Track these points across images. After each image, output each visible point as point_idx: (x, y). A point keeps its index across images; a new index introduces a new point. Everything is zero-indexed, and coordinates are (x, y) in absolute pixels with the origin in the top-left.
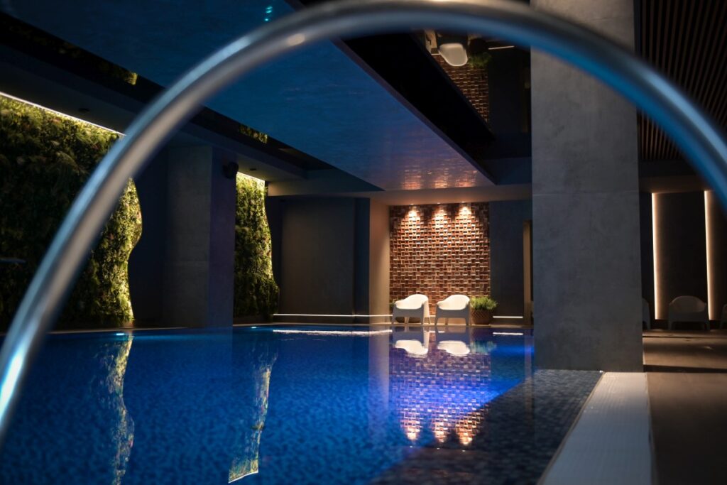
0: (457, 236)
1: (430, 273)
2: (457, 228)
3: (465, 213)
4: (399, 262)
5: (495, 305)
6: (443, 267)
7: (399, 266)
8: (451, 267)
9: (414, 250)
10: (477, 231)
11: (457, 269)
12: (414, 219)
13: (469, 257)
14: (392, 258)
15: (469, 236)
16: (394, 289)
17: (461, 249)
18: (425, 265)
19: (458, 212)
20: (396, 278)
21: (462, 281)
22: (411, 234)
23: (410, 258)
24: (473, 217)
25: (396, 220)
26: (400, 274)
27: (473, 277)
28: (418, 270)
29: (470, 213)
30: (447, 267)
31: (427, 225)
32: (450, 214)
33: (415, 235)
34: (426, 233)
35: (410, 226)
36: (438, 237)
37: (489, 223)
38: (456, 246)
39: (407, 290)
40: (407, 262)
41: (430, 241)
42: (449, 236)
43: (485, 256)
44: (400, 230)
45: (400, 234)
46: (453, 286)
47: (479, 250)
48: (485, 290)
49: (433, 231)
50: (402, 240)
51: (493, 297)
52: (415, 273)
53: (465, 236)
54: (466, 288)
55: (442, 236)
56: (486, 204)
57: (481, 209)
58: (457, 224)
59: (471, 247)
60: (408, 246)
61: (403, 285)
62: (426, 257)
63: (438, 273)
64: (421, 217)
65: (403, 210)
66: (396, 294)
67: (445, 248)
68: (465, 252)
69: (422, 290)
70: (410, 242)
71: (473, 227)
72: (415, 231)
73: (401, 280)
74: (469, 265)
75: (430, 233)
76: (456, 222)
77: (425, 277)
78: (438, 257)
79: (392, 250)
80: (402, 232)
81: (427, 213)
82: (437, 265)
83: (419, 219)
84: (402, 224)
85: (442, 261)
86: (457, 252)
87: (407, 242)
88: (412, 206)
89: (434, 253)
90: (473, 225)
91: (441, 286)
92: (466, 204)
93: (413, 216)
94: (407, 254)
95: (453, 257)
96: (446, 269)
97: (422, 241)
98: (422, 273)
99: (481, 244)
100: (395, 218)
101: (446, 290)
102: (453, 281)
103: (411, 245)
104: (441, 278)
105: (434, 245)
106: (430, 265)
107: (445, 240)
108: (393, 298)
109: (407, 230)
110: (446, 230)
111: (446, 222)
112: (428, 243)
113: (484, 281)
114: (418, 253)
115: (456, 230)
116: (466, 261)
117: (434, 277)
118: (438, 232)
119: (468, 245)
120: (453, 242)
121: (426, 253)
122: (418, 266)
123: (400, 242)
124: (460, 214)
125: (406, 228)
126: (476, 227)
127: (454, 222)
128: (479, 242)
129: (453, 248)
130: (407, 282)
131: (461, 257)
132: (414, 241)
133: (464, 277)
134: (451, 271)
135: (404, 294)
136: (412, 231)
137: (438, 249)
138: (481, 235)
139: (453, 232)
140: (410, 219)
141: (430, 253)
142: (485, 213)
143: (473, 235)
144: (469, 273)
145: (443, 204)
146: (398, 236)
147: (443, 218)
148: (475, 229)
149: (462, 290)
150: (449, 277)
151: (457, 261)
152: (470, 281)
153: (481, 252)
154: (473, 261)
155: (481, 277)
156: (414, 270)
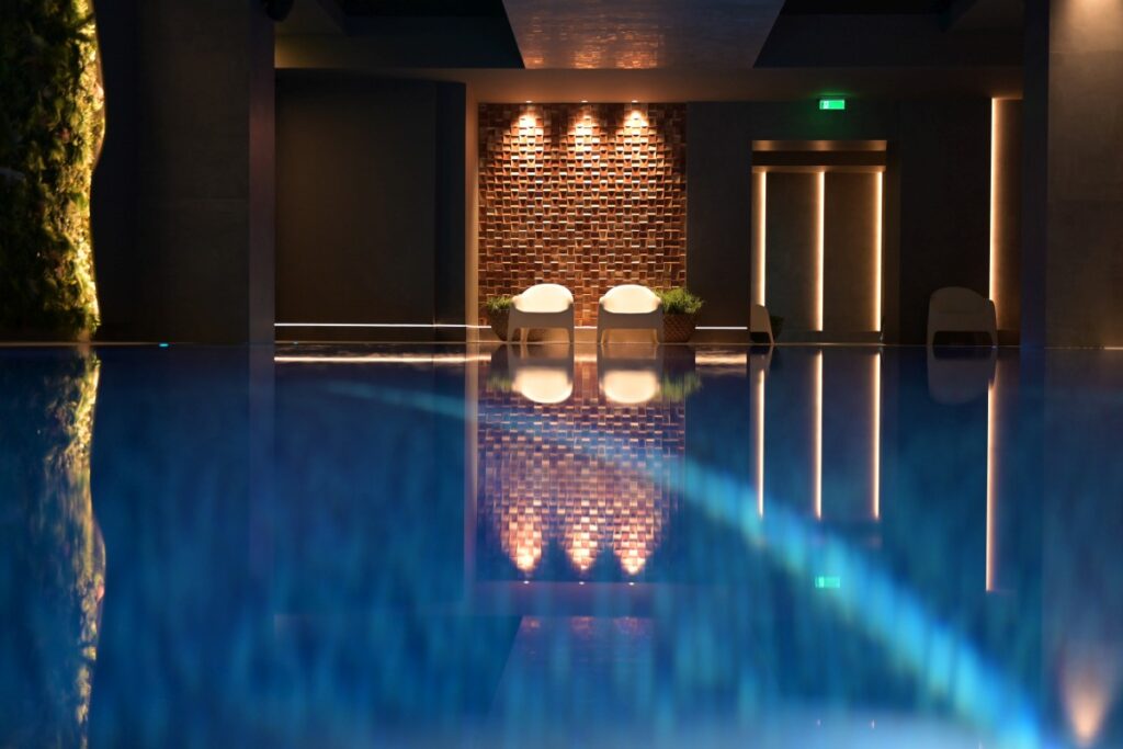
0: (620, 168)
1: (563, 243)
2: (620, 152)
3: (636, 124)
4: (500, 218)
5: (699, 304)
6: (591, 231)
7: (499, 227)
8: (607, 231)
9: (531, 194)
10: (659, 161)
11: (619, 234)
12: (529, 132)
13: (642, 211)
14: (483, 210)
15: (643, 170)
16: (489, 274)
17: (628, 194)
18: (553, 227)
19: (622, 120)
20: (493, 250)
21: (628, 259)
22: (525, 162)
23: (522, 211)
24: (651, 132)
25: (493, 132)
26: (500, 243)
27: (651, 251)
28: (539, 235)
29: (646, 124)
30: (599, 230)
31: (557, 145)
32: (605, 125)
33: (533, 165)
34: (554, 162)
35: (522, 145)
36: (581, 170)
37: (684, 145)
38: (618, 190)
39: (515, 275)
40: (515, 219)
41: (563, 177)
42: (604, 169)
43: (675, 210)
44: (501, 154)
45: (500, 161)
46: (609, 268)
47: (662, 198)
48: (673, 276)
49: (570, 157)
50: (505, 174)
51: (692, 290)
52: (531, 243)
53: (636, 169)
54: (637, 273)
55: (588, 169)
56: (680, 107)
57: (668, 116)
58: (619, 145)
59: (649, 192)
60: (517, 187)
61: (507, 267)
62: (554, 211)
63: (579, 242)
64: (545, 129)
65: (507, 113)
66: (492, 283)
67: (595, 193)
68: (636, 202)
69: (547, 275)
70: (522, 178)
71: (652, 152)
72: (533, 157)
73: (502, 255)
74: (643, 227)
75: (564, 161)
76: (618, 140)
77: (553, 251)
78: (580, 210)
79: (483, 194)
80: (505, 157)
81: (558, 121)
82: (579, 227)
83: (541, 132)
84: (506, 141)
85: (587, 219)
86: (619, 202)
87: (515, 178)
88: (526, 105)
89: (571, 202)
90: (652, 149)
91: (586, 267)
92: (638, 106)
93: (528, 127)
94: (516, 203)
95: (611, 210)
96: (596, 235)
97: (547, 178)
98: (547, 243)
99: (667, 186)
100: (490, 128)
101: (595, 275)
102: (611, 259)
103: (523, 185)
104: (586, 251)
105: (571, 185)
106: (563, 226)
107: (596, 177)
108: (485, 291)
109: (516, 154)
110: (597, 157)
111: (597, 141)
112: (560, 182)
113: (672, 260)
114: (539, 202)
115: (617, 157)
116: (636, 219)
117: (571, 250)
118: (580, 161)
119: (642, 187)
120: (611, 181)
121: (555, 201)
122: (538, 227)
123: (500, 178)
124: (626, 124)
125: (513, 149)
126: (658, 153)
127: (613, 141)
128: (662, 182)
129: (611, 193)
130: (515, 259)
131: (627, 210)
132: (531, 178)
133: (634, 251)
134: (606, 239)
135: (508, 283)
136: (527, 157)
137: (579, 193)
138: (667, 169)
139: (612, 161)
140: (521, 132)
141: (565, 203)
142: (675, 124)
143: (652, 169)
144: (643, 243)
145: (592, 105)
146: (497, 166)
147: (590, 132)
148: (655, 157)
149: (628, 275)
150: (603, 251)
151: (619, 219)
152: (644, 259)
153: (667, 202)
154: (651, 219)
155: (666, 251)
156: (529, 235)
